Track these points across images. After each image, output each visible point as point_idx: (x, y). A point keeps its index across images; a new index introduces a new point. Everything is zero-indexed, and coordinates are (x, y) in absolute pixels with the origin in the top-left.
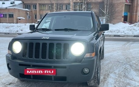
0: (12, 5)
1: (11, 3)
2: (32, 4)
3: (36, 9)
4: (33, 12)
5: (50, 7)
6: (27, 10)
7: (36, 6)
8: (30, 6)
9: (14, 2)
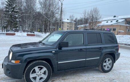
0: (116, 22)
6: (127, 25)
9: (118, 21)
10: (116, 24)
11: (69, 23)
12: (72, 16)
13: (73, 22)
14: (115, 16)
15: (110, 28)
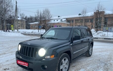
0: (61, 21)
1: (61, 20)
2: (71, 20)
3: (73, 22)
4: (72, 24)
5: (81, 21)
6: (68, 23)
7: (73, 21)
8: (70, 21)
9: (62, 20)
10: (61, 22)
11: (20, 21)
12: (23, 14)
13: (24, 20)
14: (59, 17)
15: (57, 25)
